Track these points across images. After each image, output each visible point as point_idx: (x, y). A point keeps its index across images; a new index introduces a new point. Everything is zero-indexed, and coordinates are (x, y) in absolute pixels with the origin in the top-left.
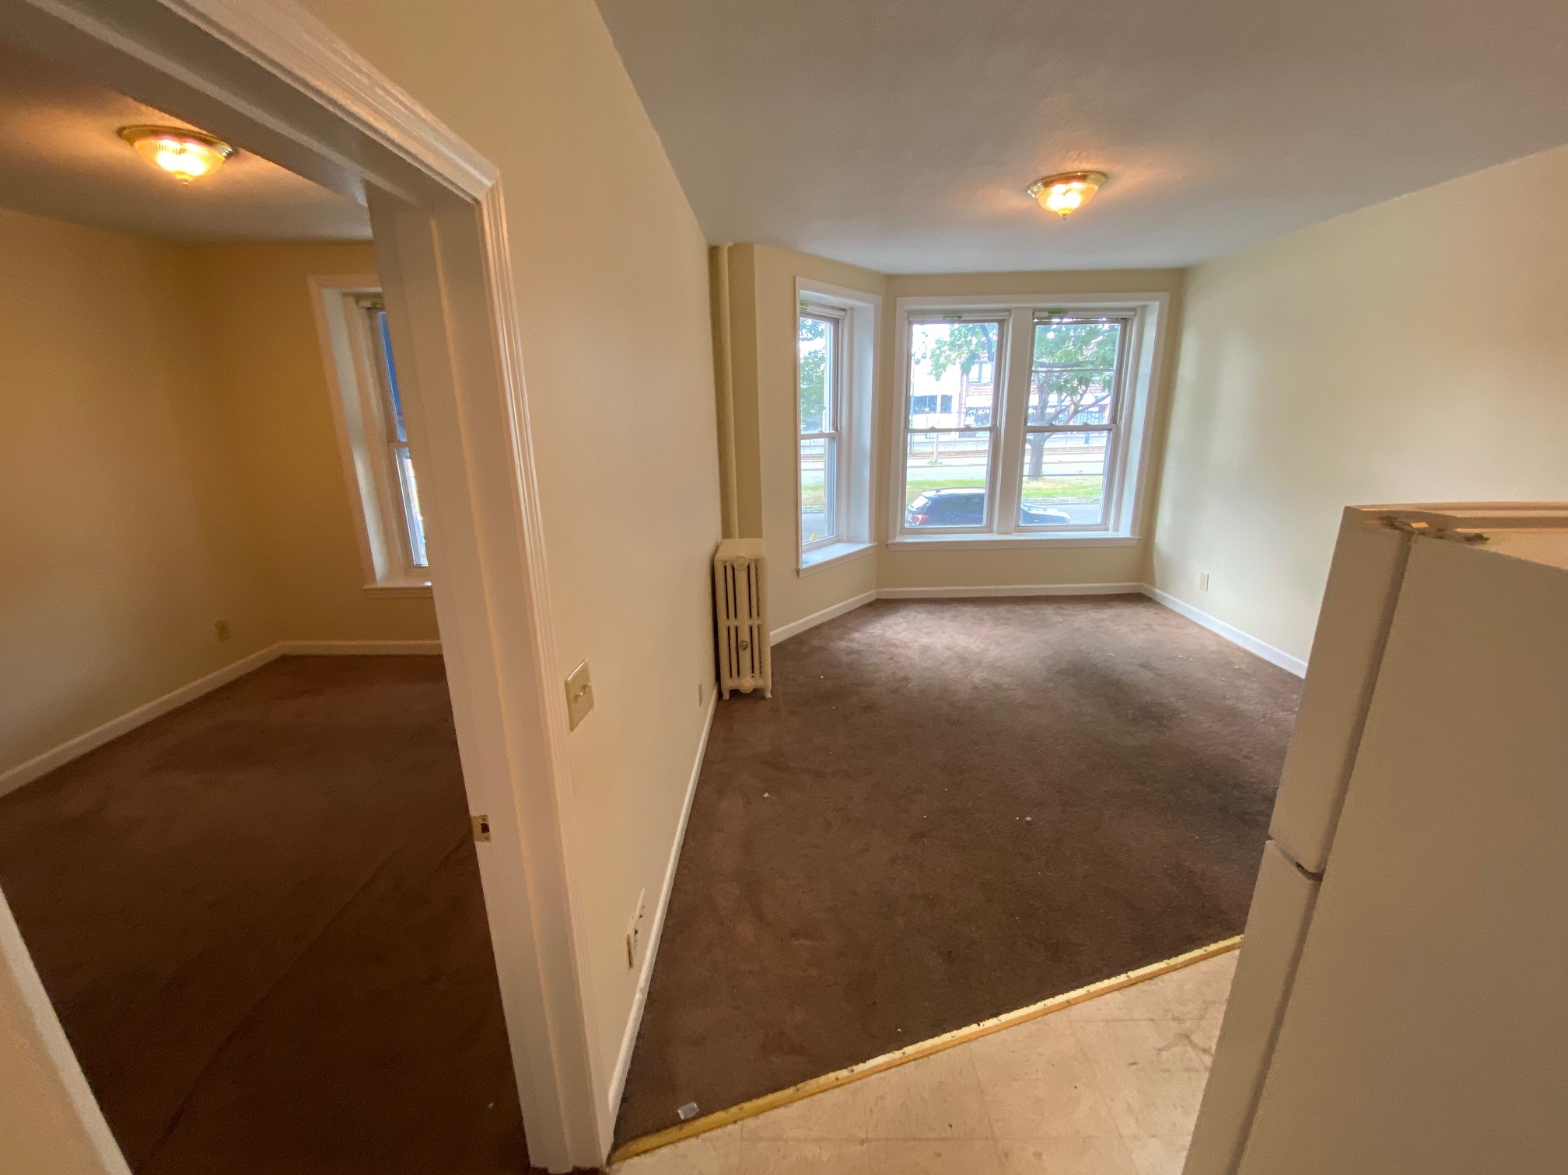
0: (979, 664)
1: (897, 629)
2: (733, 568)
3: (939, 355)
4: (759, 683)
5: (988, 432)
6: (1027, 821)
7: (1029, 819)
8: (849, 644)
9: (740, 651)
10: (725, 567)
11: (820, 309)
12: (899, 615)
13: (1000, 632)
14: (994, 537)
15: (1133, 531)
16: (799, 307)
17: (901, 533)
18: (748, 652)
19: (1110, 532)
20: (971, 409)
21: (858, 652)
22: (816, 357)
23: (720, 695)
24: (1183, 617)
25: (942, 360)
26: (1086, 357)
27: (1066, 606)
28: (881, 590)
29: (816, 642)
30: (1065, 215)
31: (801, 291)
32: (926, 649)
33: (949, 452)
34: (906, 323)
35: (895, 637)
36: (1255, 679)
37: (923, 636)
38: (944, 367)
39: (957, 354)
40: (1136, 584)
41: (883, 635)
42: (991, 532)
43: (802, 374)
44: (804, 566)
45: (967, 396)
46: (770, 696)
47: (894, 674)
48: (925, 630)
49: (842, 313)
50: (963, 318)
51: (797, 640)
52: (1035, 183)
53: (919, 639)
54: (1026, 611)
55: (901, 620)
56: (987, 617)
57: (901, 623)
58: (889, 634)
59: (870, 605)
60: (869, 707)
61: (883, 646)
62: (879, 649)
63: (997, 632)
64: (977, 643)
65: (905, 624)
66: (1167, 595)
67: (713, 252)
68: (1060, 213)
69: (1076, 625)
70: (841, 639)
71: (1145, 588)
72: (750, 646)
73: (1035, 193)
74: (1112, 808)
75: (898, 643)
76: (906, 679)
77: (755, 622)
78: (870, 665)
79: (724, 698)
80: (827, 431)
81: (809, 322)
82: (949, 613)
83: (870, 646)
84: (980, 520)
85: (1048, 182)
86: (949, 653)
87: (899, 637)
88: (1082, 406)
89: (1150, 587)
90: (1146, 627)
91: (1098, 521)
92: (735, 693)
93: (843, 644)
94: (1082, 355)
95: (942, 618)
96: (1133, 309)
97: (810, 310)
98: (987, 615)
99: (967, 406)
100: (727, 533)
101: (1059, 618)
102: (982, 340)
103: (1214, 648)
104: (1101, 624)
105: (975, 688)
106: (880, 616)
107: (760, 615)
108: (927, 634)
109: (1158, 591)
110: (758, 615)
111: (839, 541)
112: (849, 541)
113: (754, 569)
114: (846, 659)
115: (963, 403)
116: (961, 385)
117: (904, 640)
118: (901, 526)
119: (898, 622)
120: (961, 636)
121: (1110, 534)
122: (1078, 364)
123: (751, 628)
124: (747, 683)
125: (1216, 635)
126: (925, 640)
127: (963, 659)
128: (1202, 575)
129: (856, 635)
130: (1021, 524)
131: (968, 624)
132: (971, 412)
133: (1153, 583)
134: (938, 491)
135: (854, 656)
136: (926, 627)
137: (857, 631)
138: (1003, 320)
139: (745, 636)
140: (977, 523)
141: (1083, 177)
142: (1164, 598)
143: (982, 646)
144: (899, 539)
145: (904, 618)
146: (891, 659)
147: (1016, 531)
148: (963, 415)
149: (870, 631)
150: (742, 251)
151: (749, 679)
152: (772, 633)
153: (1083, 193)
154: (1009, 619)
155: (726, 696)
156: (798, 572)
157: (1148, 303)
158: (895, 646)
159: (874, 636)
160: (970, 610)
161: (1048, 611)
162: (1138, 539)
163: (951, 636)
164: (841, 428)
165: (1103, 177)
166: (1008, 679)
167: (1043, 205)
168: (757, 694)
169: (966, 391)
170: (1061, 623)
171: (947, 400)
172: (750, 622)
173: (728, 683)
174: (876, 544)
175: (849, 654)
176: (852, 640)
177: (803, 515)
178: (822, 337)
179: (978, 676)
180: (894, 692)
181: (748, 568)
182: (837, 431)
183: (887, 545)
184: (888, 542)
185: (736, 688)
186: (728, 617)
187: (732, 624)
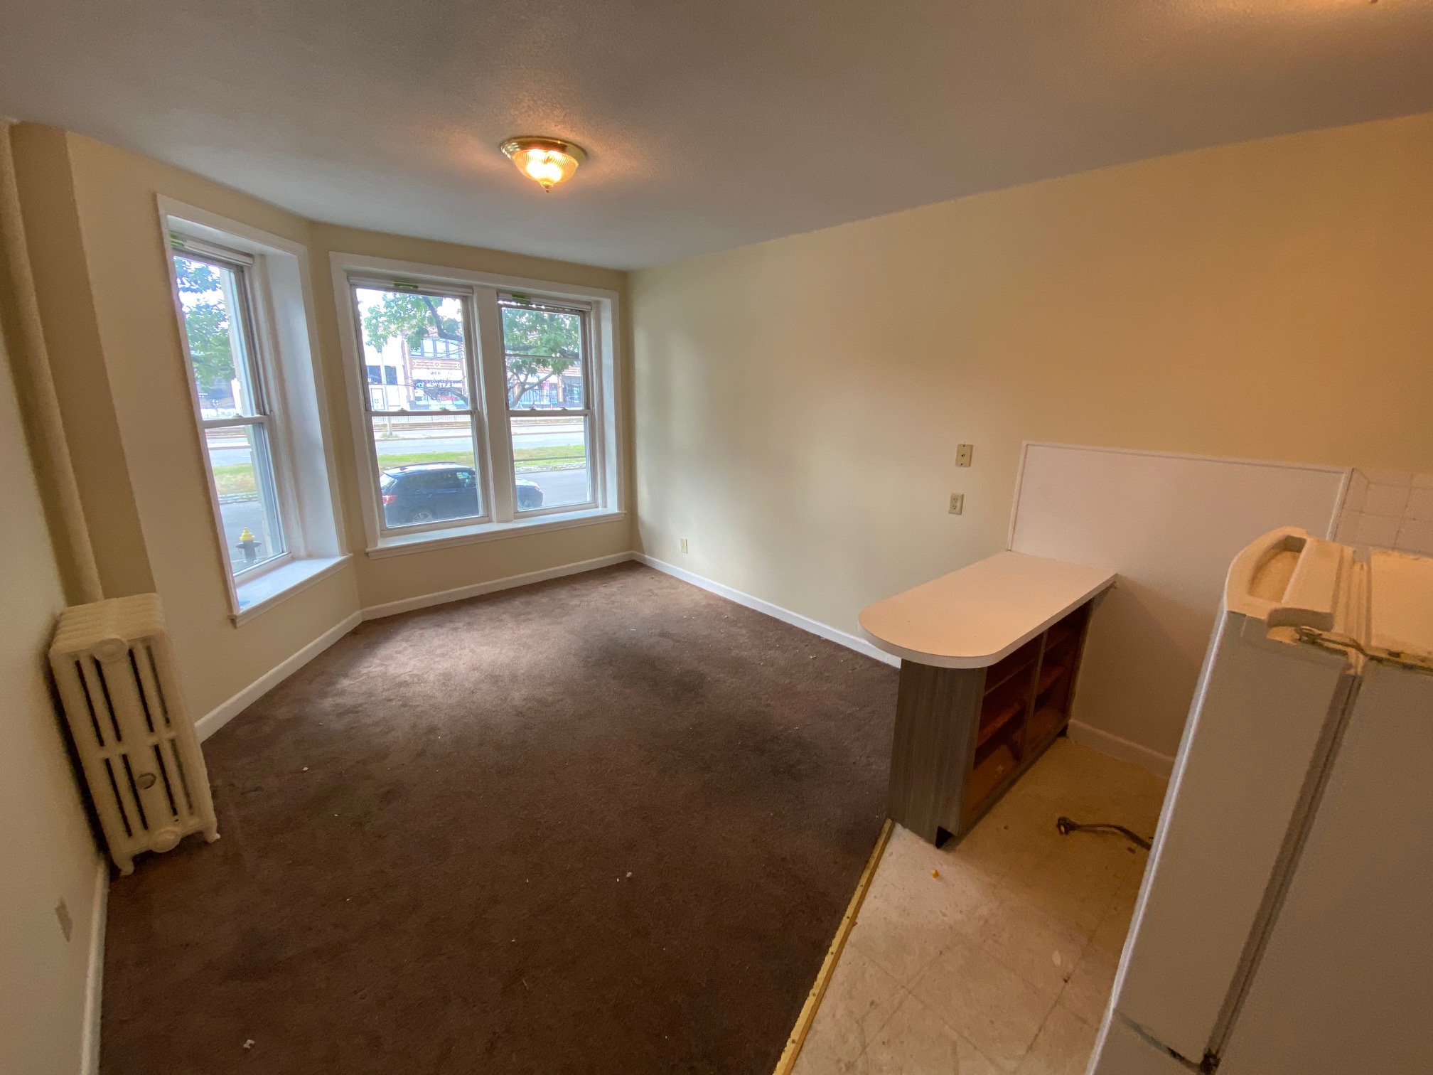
0: (514, 678)
1: (403, 659)
2: (97, 664)
3: (376, 327)
4: (191, 824)
5: (469, 416)
6: (629, 878)
7: (629, 874)
8: (339, 700)
9: (142, 793)
10: (78, 664)
11: (210, 249)
12: (399, 638)
13: (525, 631)
14: (494, 527)
15: (620, 507)
16: (168, 241)
17: (383, 536)
18: (158, 788)
19: (600, 509)
20: (419, 381)
21: (353, 710)
22: (211, 313)
23: (113, 872)
24: (672, 577)
25: (380, 331)
26: (531, 342)
27: (577, 586)
28: (366, 609)
29: (283, 712)
30: (547, 187)
31: (169, 216)
32: (447, 677)
33: (403, 424)
34: (348, 285)
35: (402, 671)
36: (741, 625)
37: (438, 659)
38: (385, 338)
39: (396, 326)
40: (628, 552)
41: (385, 673)
42: (490, 521)
43: (189, 332)
44: (243, 609)
45: (412, 368)
46: (218, 836)
47: (414, 726)
48: (438, 652)
49: (248, 260)
50: (419, 289)
51: (250, 717)
52: (509, 141)
53: (436, 666)
54: (542, 599)
55: (404, 644)
56: (505, 616)
57: (405, 649)
58: (393, 670)
59: (355, 632)
60: (391, 794)
61: (389, 690)
62: (385, 694)
63: (522, 632)
64: (504, 651)
65: (411, 650)
66: (655, 560)
68: (541, 183)
69: (593, 605)
70: (323, 695)
71: (636, 555)
72: (159, 779)
73: (511, 153)
74: (695, 814)
75: (407, 678)
76: (432, 730)
77: (163, 735)
78: (376, 724)
79: (123, 874)
80: (249, 416)
81: (195, 265)
82: (461, 620)
83: (371, 695)
84: (477, 512)
85: (527, 143)
86: (477, 674)
87: (409, 669)
88: (529, 383)
89: (643, 555)
90: (650, 593)
91: (588, 500)
92: (145, 860)
93: (328, 703)
94: (527, 339)
95: (456, 629)
96: (589, 303)
97: (188, 246)
98: (504, 613)
99: (415, 378)
100: (75, 592)
101: (575, 602)
102: (427, 315)
103: (704, 602)
104: (613, 598)
105: (519, 714)
106: (372, 646)
107: (172, 720)
108: (443, 655)
109: (646, 556)
110: (168, 721)
111: (293, 559)
112: (310, 556)
113: (144, 655)
114: (338, 725)
115: (409, 375)
116: (404, 358)
117: (415, 672)
118: (380, 526)
119: (401, 648)
120: (484, 648)
121: (600, 511)
122: (527, 348)
123: (156, 745)
124: (166, 835)
125: (701, 590)
126: (443, 665)
127: (495, 679)
128: (682, 540)
129: (345, 683)
130: (521, 510)
131: (487, 631)
132: (419, 384)
133: (643, 552)
134: (403, 468)
135: (348, 718)
136: (440, 646)
137: (346, 676)
138: (466, 297)
139: (145, 764)
140: (474, 514)
141: (562, 148)
142: (653, 562)
143: (511, 654)
144: (383, 544)
145: (407, 641)
146: (404, 705)
147: (516, 518)
148: (411, 388)
149: (365, 671)
150: (37, 136)
151: (171, 826)
152: (198, 724)
153: (563, 166)
154: (529, 613)
155: (127, 868)
156: (233, 620)
157: (601, 299)
158: (405, 684)
159: (372, 678)
160: (485, 612)
161: (563, 594)
162: (625, 514)
163: (472, 651)
164: (271, 411)
165: (583, 154)
166: (549, 689)
167: (521, 170)
168: (192, 844)
169: (410, 363)
170: (579, 606)
171: (391, 372)
172: (153, 740)
173: (124, 849)
174: (352, 554)
175: (340, 715)
176: (342, 693)
177: (222, 508)
178: (214, 290)
179: (517, 696)
180: (421, 754)
181: (131, 654)
182: (265, 414)
183: (367, 554)
184: (368, 550)
185: (144, 850)
186: (101, 743)
187: (114, 751)
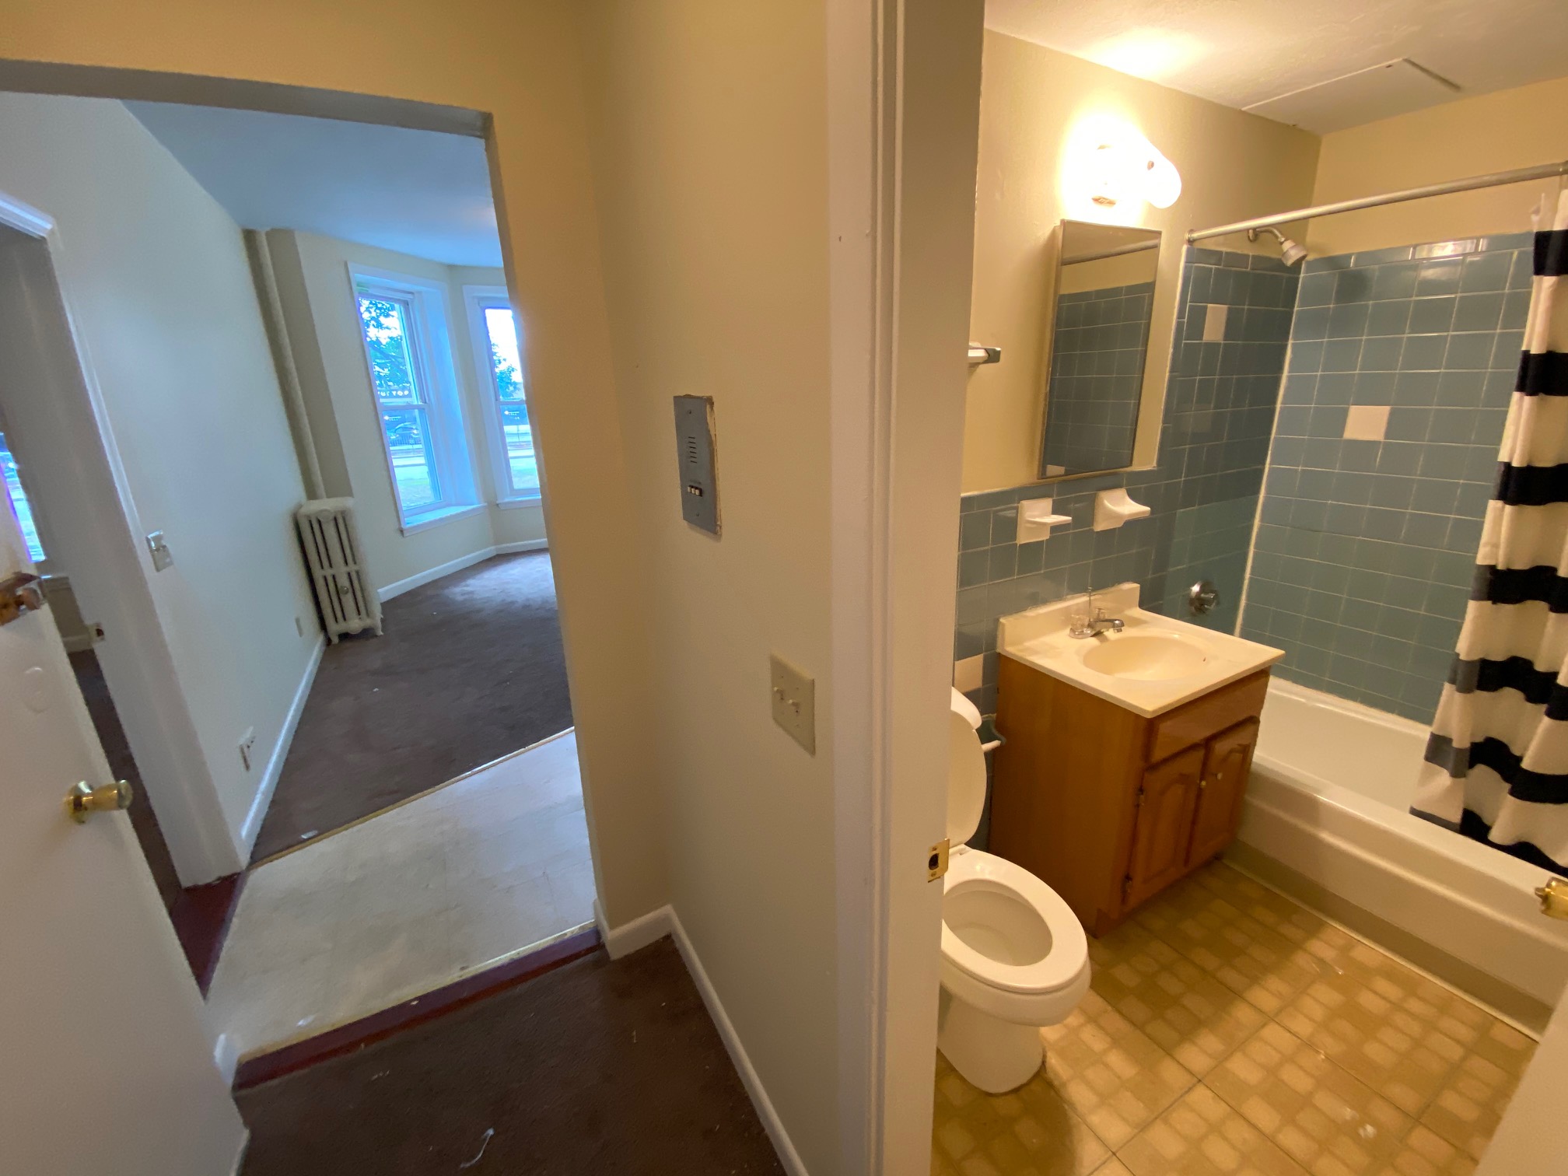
1: (511, 572)
2: (319, 522)
4: (367, 623)
8: (465, 588)
9: (342, 597)
10: (310, 521)
11: (386, 292)
12: (515, 563)
16: (354, 288)
17: (510, 494)
18: (350, 596)
21: (472, 592)
23: (328, 641)
28: (500, 547)
31: (356, 274)
34: (478, 308)
35: (511, 577)
37: (534, 573)
41: (497, 578)
44: (408, 525)
46: (382, 633)
47: (503, 600)
49: (410, 296)
51: (412, 593)
58: (503, 577)
59: (490, 560)
60: (477, 624)
61: (495, 586)
62: (493, 587)
65: (520, 568)
67: (249, 237)
70: (457, 586)
72: (350, 590)
75: (510, 581)
77: (352, 568)
78: (482, 598)
79: (333, 643)
80: (415, 403)
83: (485, 587)
92: (345, 637)
93: (458, 590)
97: (367, 291)
100: (311, 493)
106: (498, 566)
107: (357, 562)
110: (355, 562)
111: (447, 504)
112: (458, 504)
113: (341, 520)
114: (460, 598)
118: (508, 487)
119: (514, 567)
123: (349, 574)
124: (355, 624)
129: (470, 582)
135: (466, 596)
136: (538, 567)
137: (474, 579)
139: (343, 582)
144: (508, 499)
146: (502, 592)
149: (486, 577)
150: (282, 237)
151: (357, 621)
152: (380, 590)
155: (335, 640)
156: (402, 531)
158: (508, 583)
159: (489, 580)
164: (429, 400)
168: (367, 633)
172: (347, 570)
173: (334, 628)
174: (486, 504)
175: (463, 594)
176: (468, 586)
181: (335, 519)
182: (425, 402)
183: (498, 505)
184: (498, 502)
185: (344, 631)
186: (322, 568)
187: (328, 572)
